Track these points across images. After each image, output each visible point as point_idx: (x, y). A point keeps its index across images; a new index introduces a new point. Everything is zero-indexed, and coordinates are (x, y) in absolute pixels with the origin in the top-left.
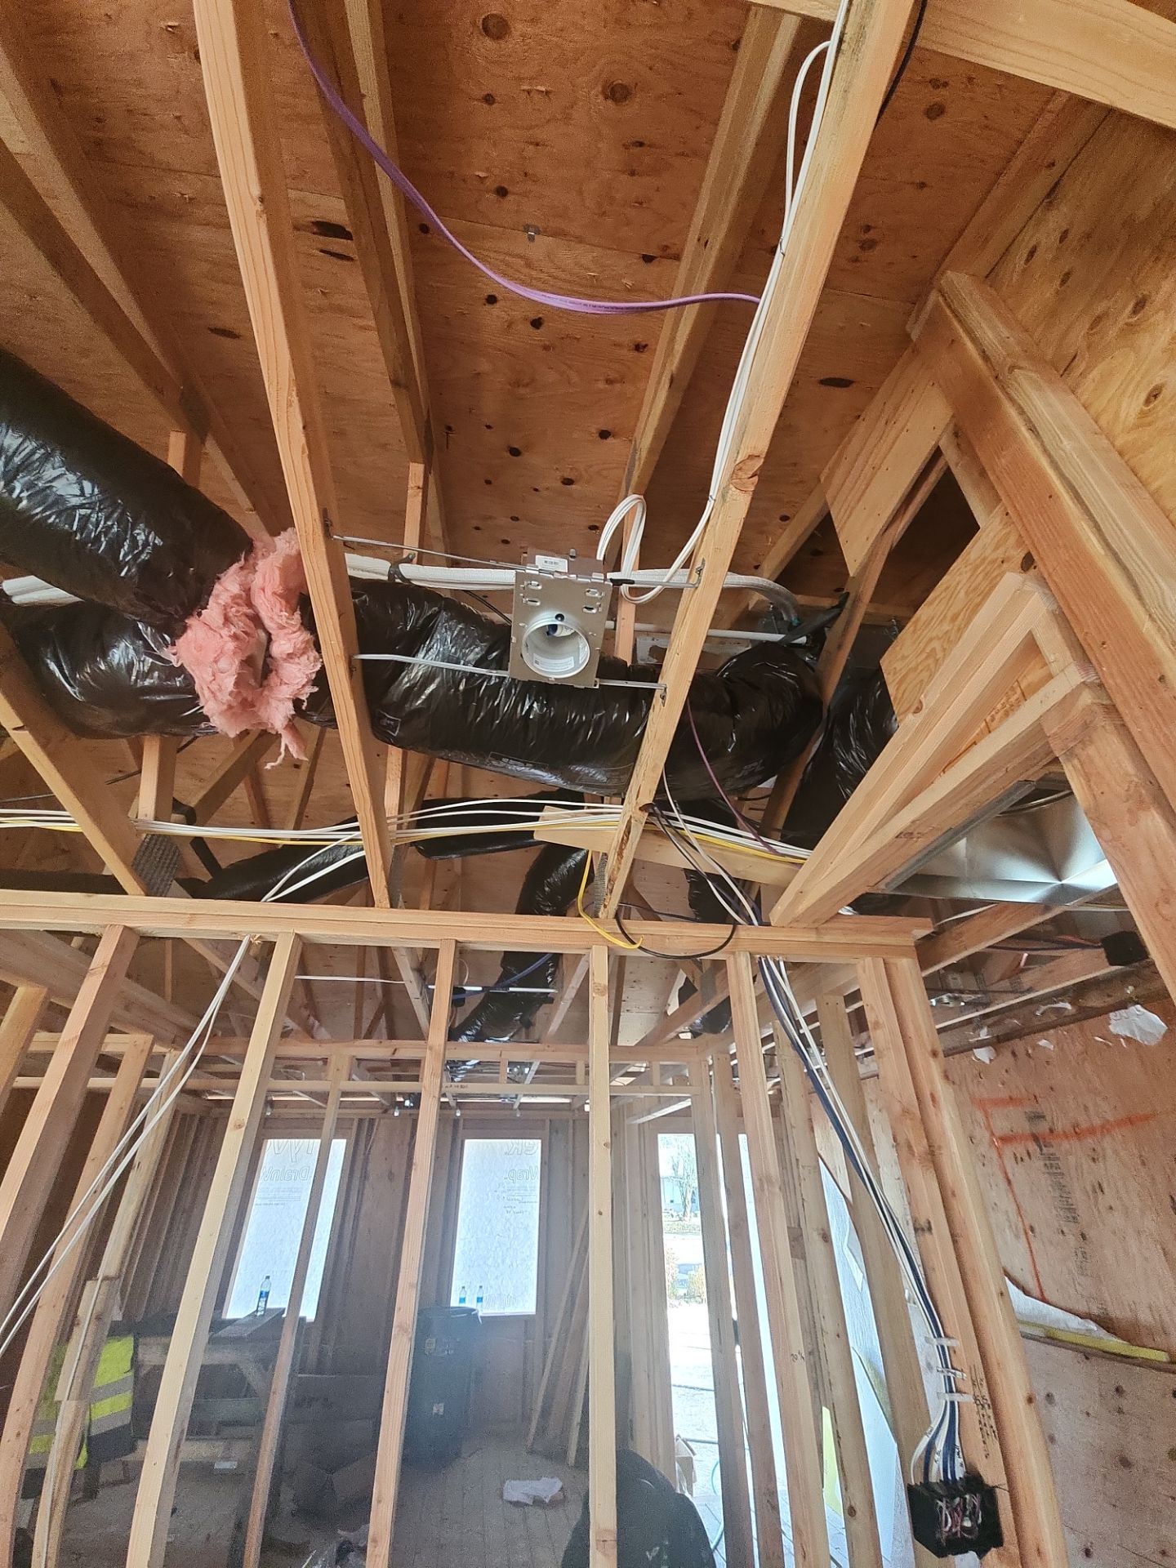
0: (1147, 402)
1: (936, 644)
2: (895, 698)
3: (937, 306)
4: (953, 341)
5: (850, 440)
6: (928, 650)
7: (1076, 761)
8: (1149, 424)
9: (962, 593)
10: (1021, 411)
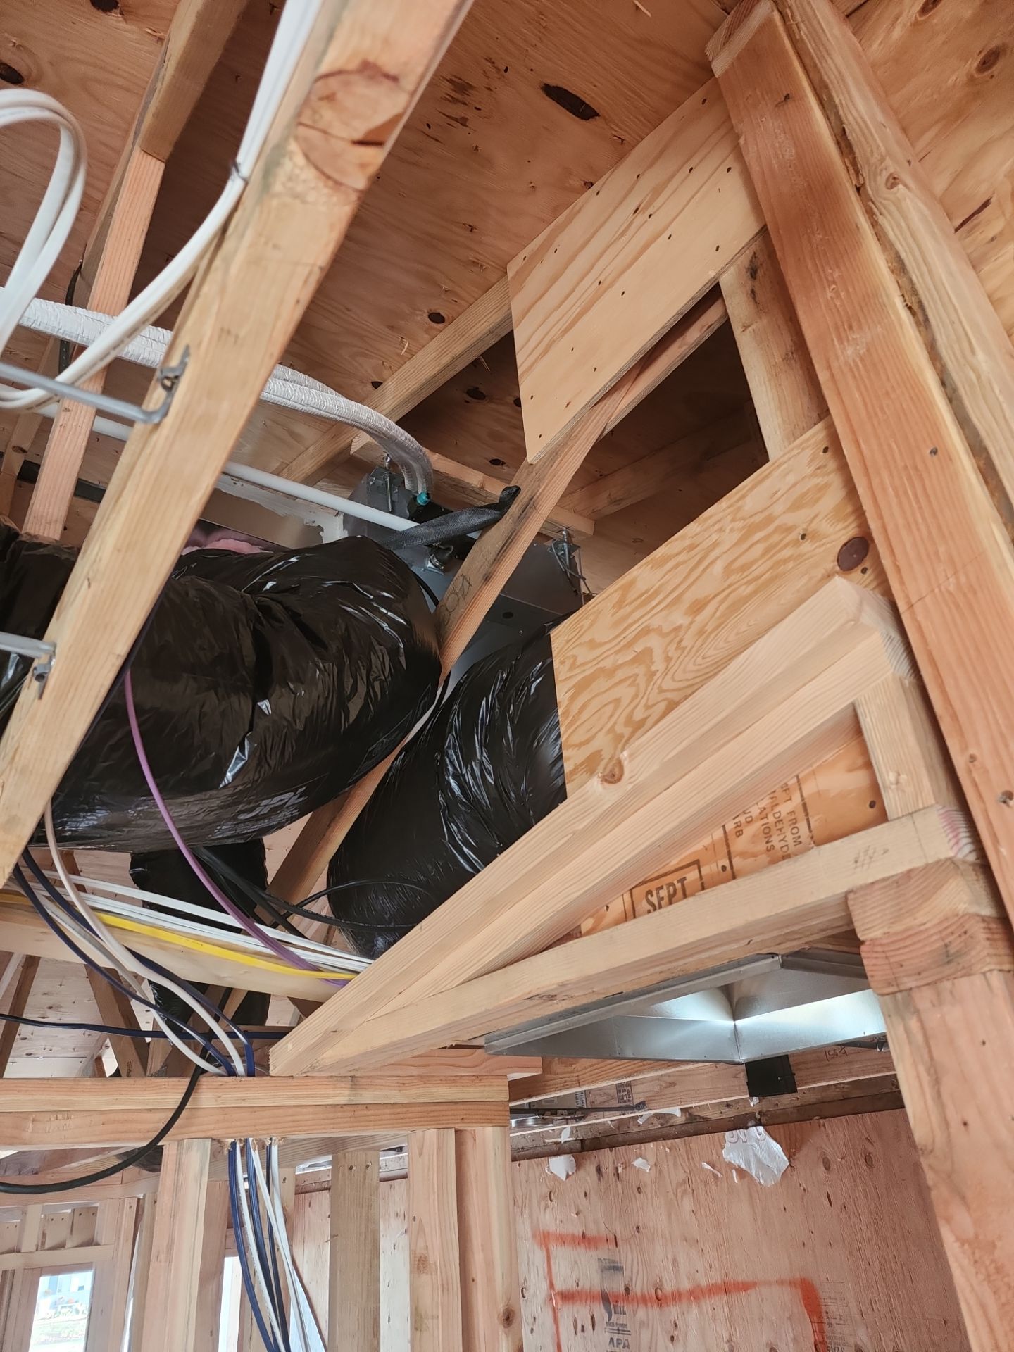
3: (769, 22)
4: (787, 97)
10: (899, 267)
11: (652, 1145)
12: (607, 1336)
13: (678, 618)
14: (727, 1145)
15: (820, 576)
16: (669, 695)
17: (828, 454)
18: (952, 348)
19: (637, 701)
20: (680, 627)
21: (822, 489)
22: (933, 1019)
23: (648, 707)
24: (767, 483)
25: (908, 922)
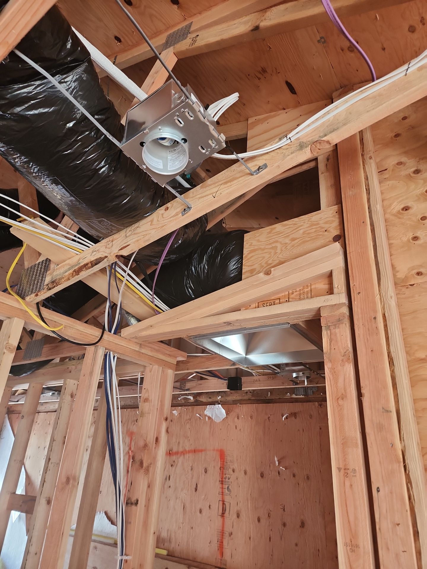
0: (403, 209)
1: (279, 245)
2: (246, 257)
5: (274, 116)
6: (274, 245)
7: (329, 332)
8: (400, 218)
9: (301, 231)
10: (367, 178)
11: (180, 407)
14: (207, 409)
15: (328, 241)
16: (280, 259)
17: (337, 213)
19: (269, 259)
20: (287, 243)
21: (333, 221)
23: (273, 261)
24: (320, 215)
25: (333, 313)
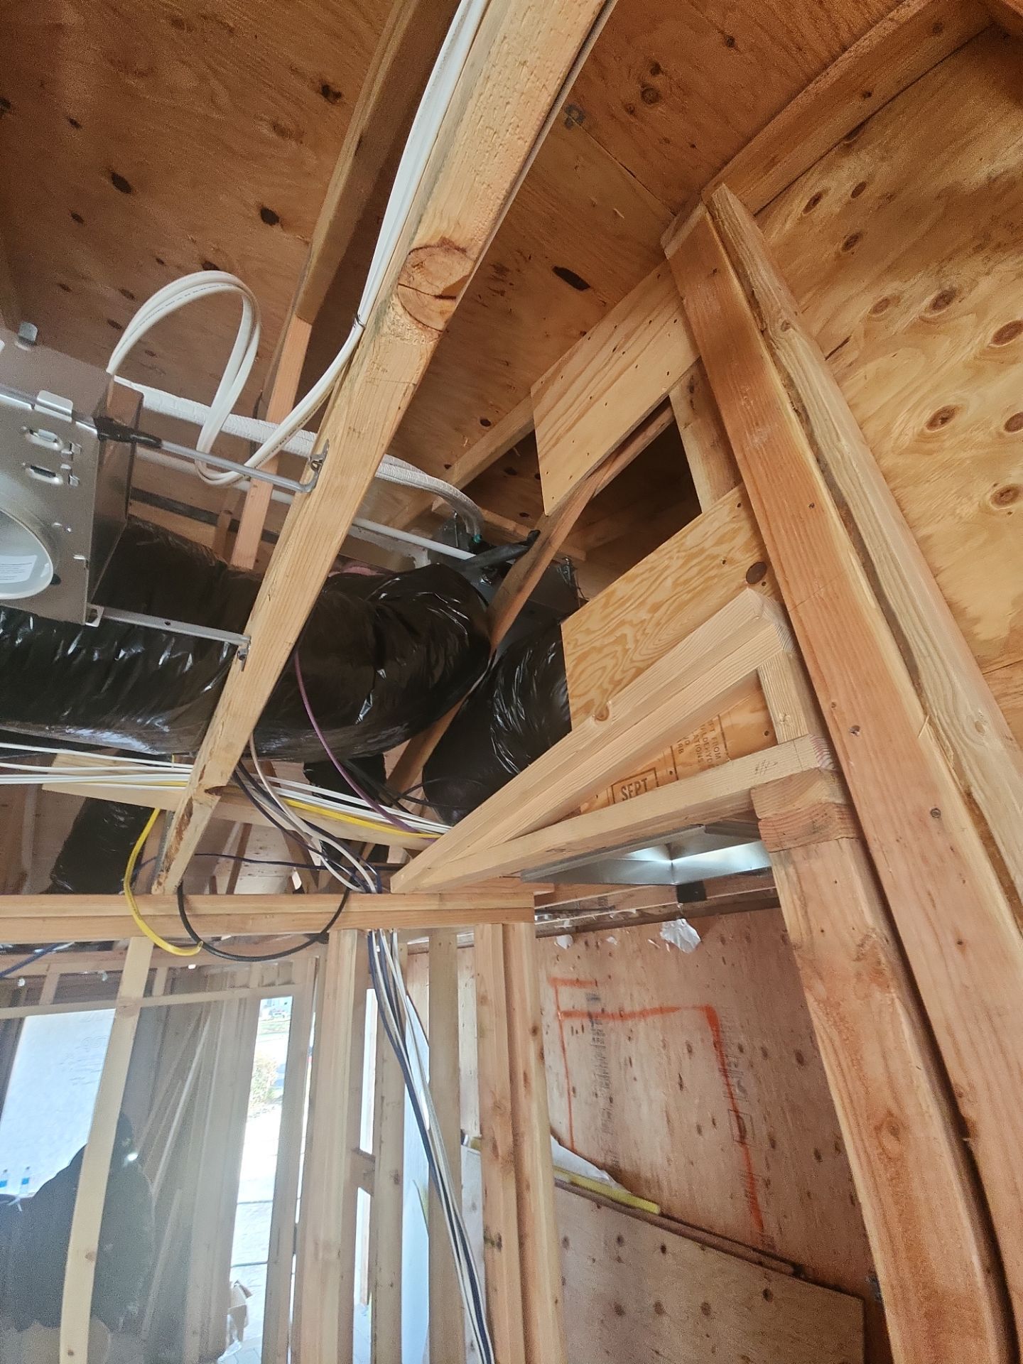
3: (702, 221)
4: (715, 271)
5: (571, 357)
10: (790, 384)
11: (618, 929)
12: (591, 1037)
13: (644, 615)
14: (664, 930)
15: (735, 587)
16: (637, 664)
17: (742, 507)
18: (825, 438)
19: (616, 669)
20: (645, 620)
21: (736, 531)
22: (803, 867)
23: (624, 672)
24: (701, 527)
25: (790, 807)
